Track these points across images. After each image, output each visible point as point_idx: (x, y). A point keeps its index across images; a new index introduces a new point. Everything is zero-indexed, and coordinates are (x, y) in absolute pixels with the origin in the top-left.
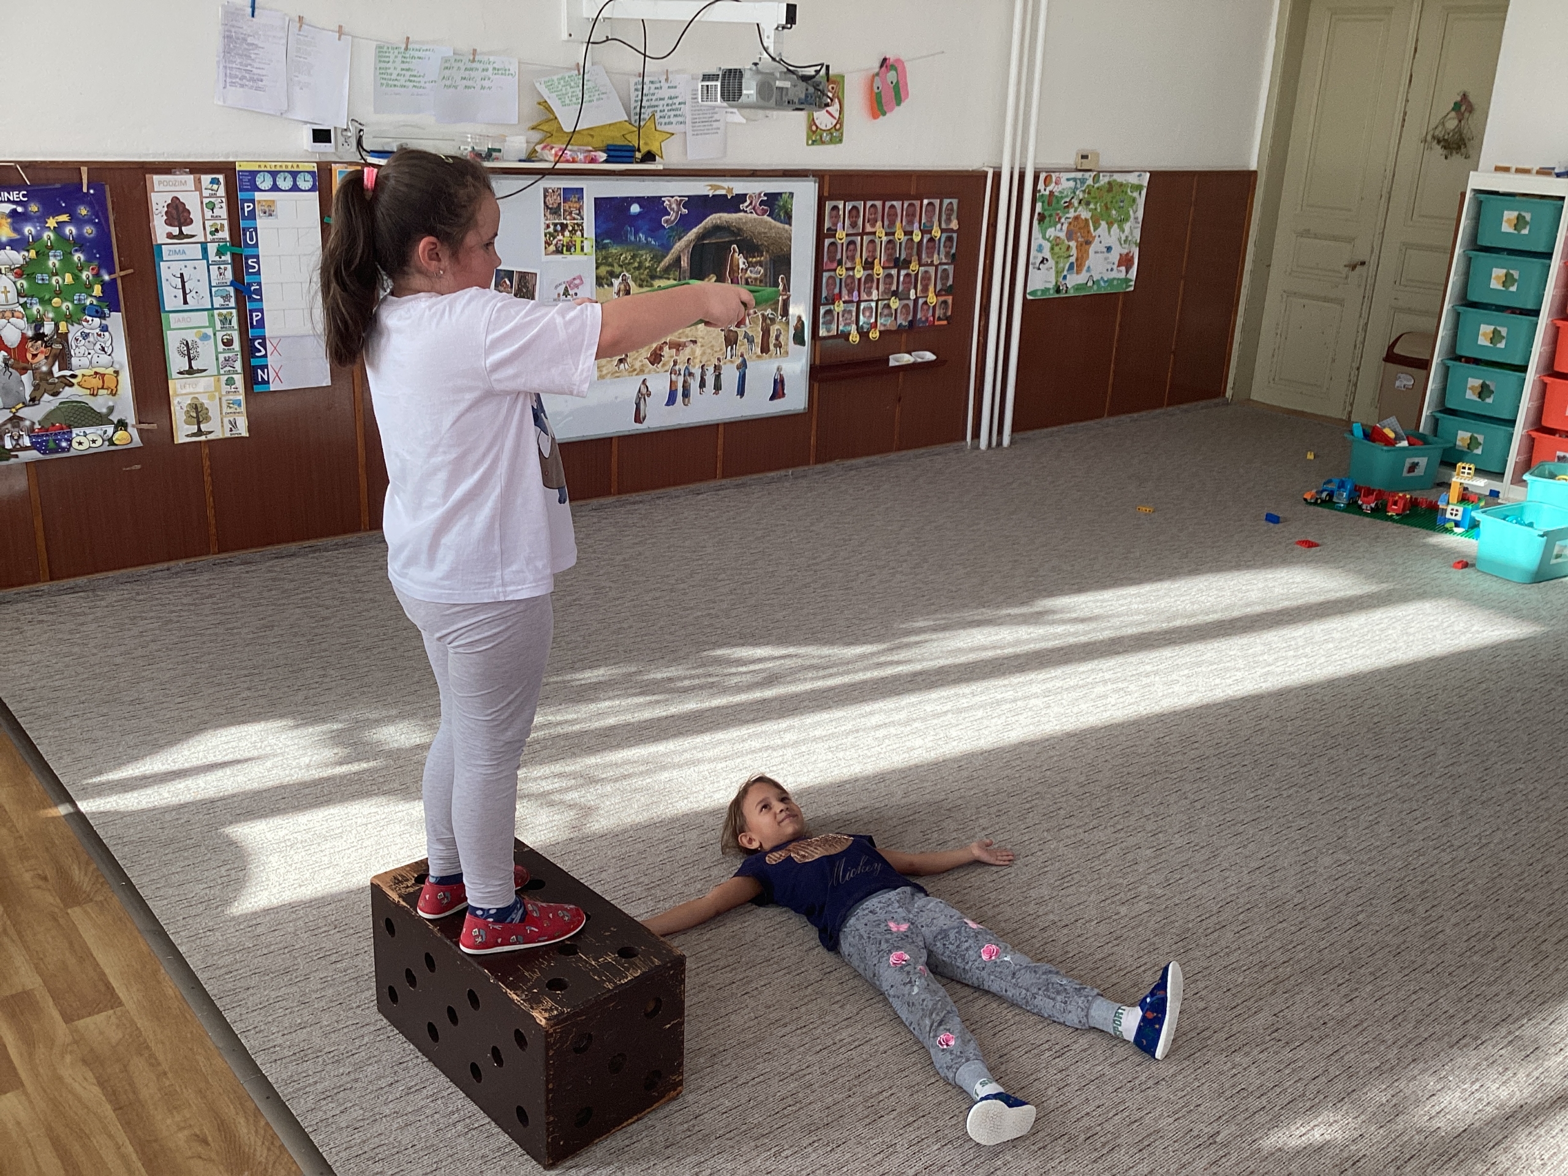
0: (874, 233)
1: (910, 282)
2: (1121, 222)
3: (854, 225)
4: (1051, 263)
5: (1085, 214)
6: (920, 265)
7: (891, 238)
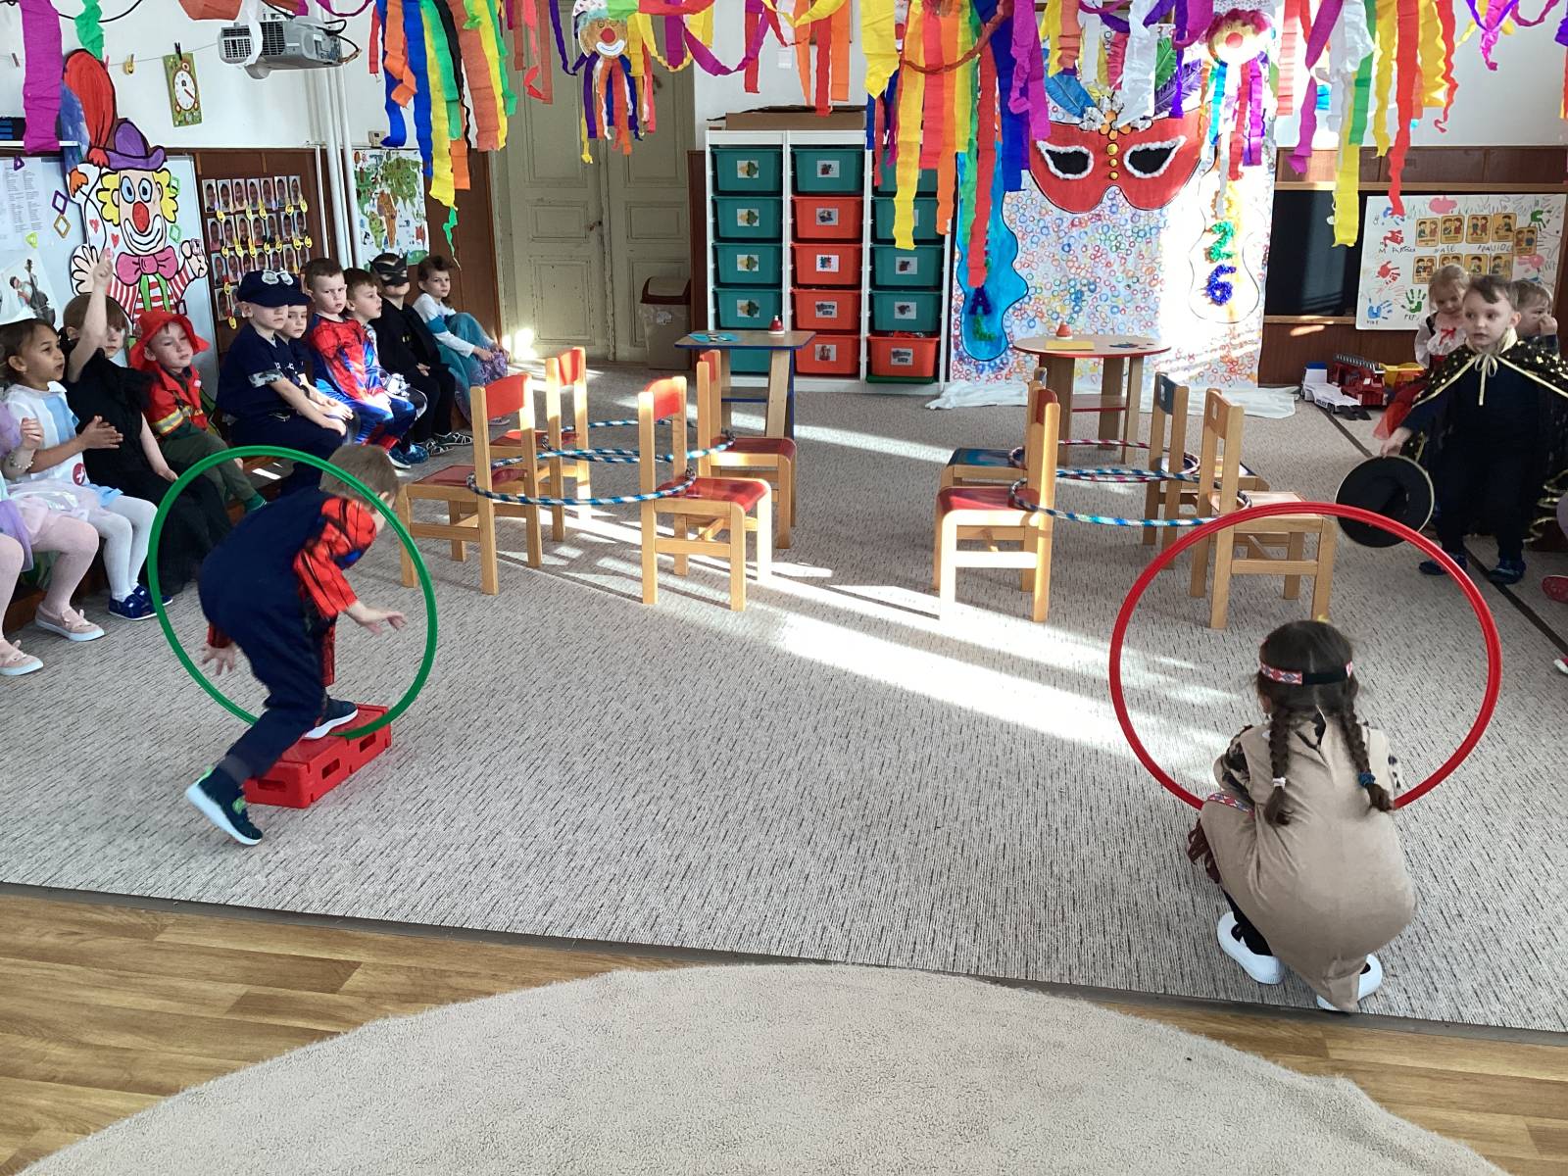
0: (244, 212)
1: (278, 261)
2: (412, 196)
3: (227, 204)
4: (372, 237)
5: (387, 191)
6: (284, 243)
7: (256, 216)
